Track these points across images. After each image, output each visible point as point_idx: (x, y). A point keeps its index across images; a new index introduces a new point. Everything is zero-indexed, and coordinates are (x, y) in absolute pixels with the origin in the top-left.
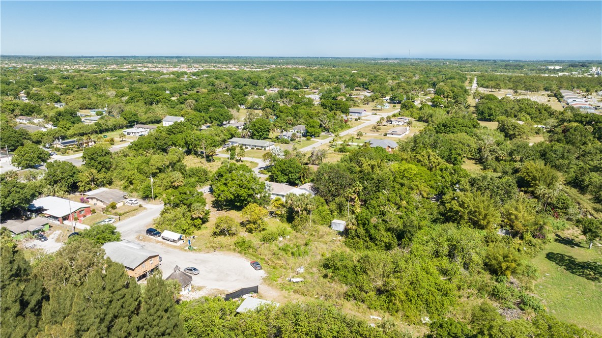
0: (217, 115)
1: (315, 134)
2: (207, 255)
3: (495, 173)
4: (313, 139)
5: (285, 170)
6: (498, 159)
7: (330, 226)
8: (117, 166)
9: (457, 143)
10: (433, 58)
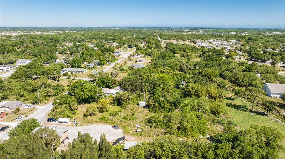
0: (49, 57)
1: (104, 64)
2: (87, 127)
3: (190, 75)
4: (104, 66)
5: (104, 82)
6: (190, 69)
7: (138, 105)
8: (8, 88)
9: (172, 63)
10: (134, 27)
